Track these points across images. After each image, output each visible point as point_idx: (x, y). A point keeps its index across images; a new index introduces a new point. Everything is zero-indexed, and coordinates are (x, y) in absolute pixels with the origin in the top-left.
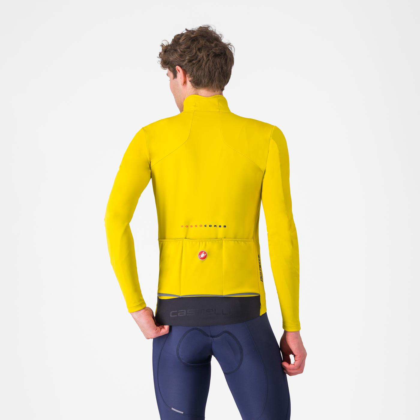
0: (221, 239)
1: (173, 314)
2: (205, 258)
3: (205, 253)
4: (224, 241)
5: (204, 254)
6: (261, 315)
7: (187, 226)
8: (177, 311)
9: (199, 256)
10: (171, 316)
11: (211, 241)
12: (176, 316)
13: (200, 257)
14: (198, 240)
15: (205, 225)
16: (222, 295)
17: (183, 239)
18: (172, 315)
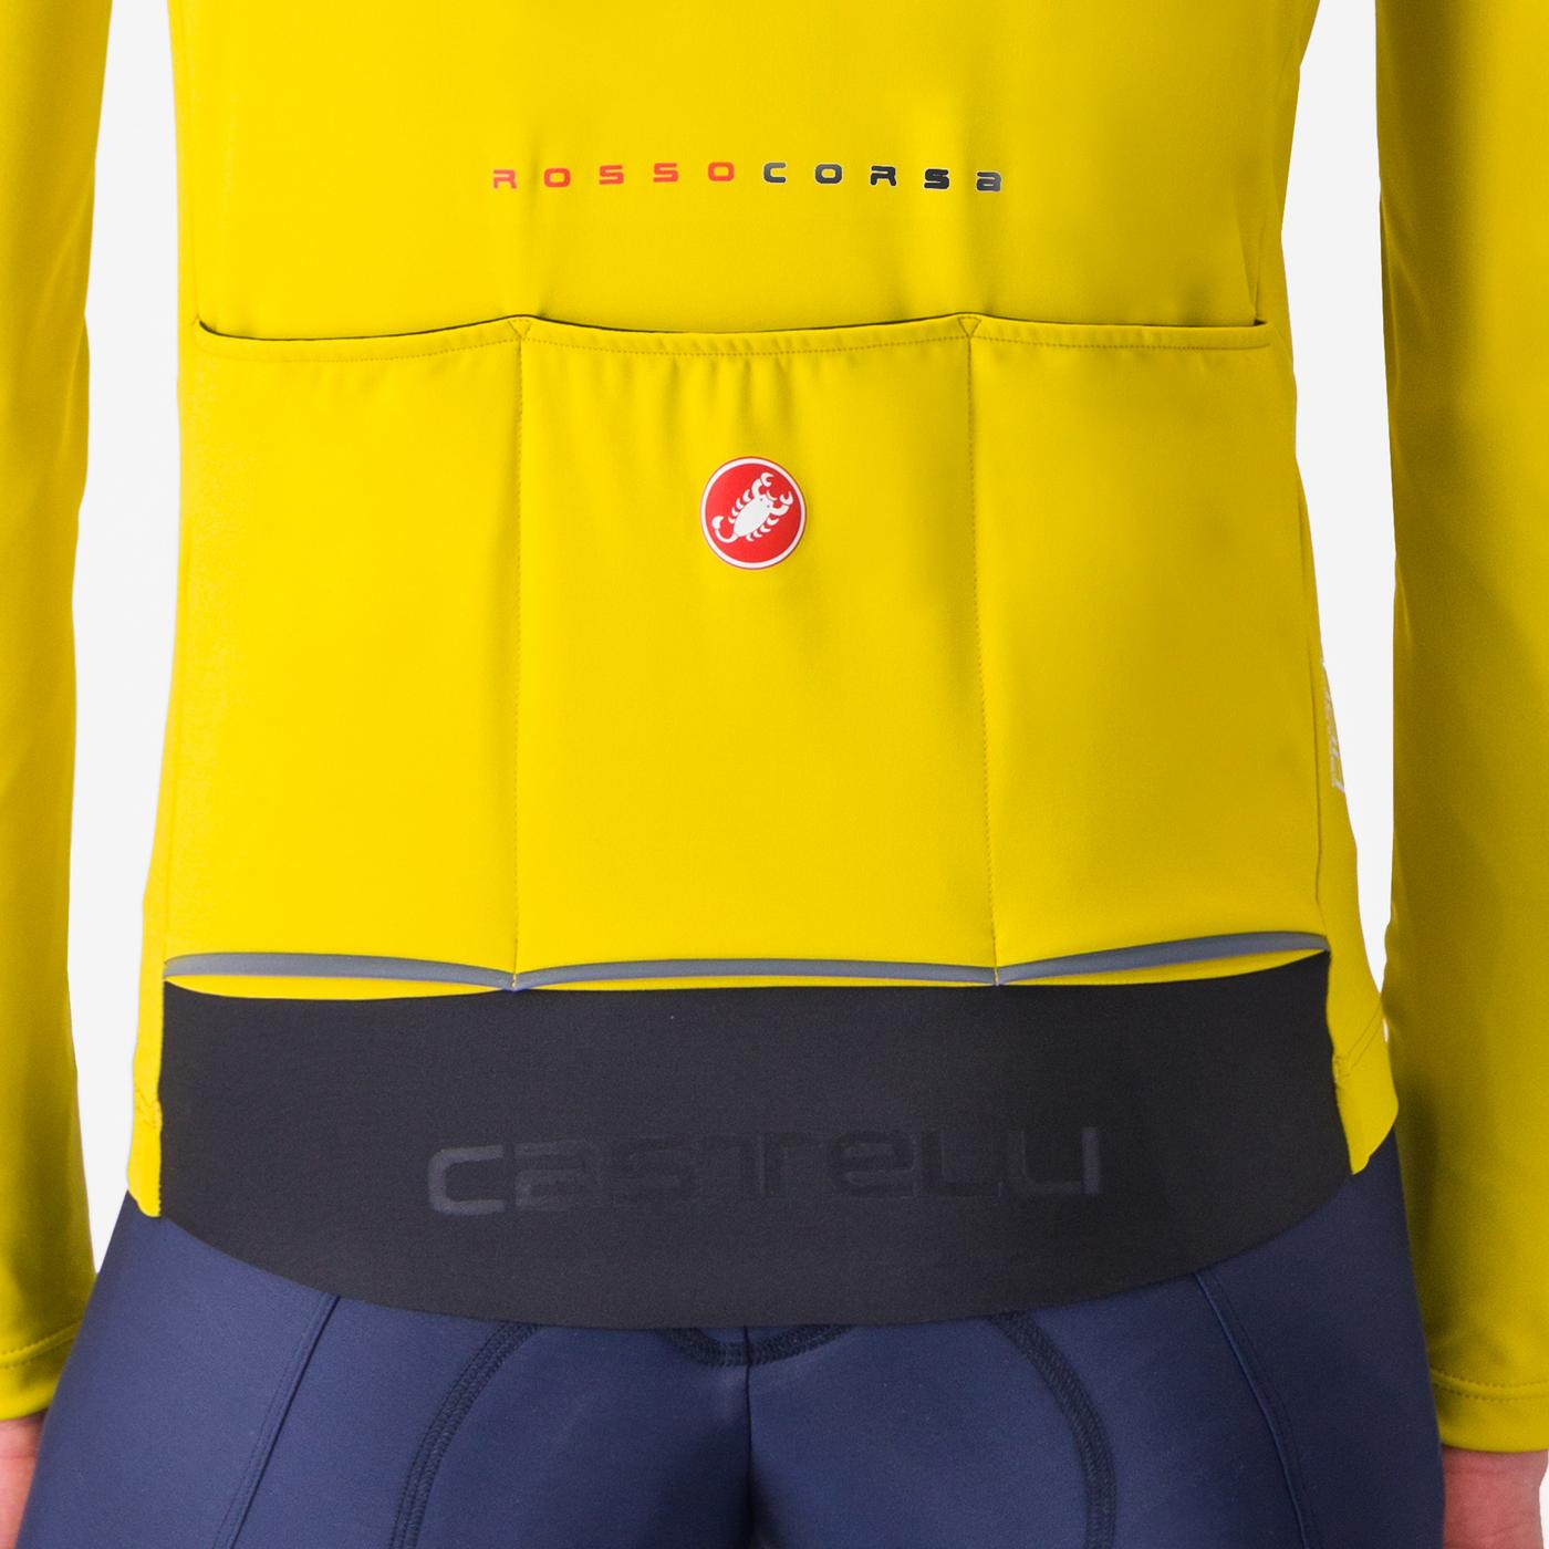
0: (956, 328)
1: (463, 1181)
2: (781, 536)
3: (779, 486)
4: (982, 356)
5: (768, 500)
6: (1358, 1162)
7: (557, 178)
8: (494, 1152)
9: (717, 521)
10: (444, 1204)
11: (839, 348)
12: (498, 1205)
13: (727, 529)
14: (701, 338)
15: (767, 169)
16: (989, 971)
17: (518, 323)
18: (454, 1193)
